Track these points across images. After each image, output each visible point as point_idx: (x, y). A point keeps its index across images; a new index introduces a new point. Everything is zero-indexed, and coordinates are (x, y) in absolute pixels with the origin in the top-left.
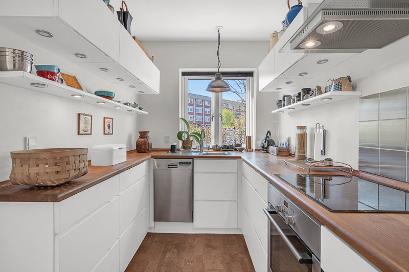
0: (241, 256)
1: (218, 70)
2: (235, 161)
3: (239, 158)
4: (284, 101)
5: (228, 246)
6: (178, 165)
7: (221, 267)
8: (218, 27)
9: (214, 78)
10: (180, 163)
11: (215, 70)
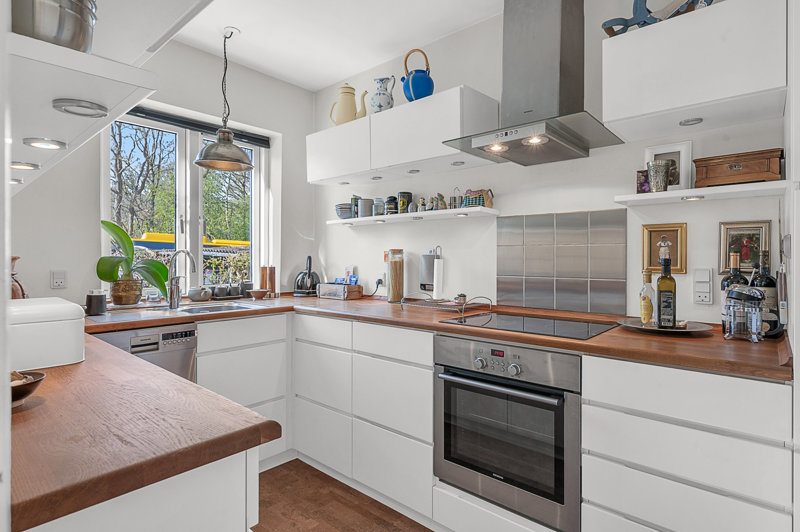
0: (325, 491)
1: (225, 122)
2: (284, 316)
3: (291, 309)
4: (357, 206)
5: (288, 487)
6: (161, 342)
7: (313, 523)
8: (233, 30)
9: (213, 139)
10: (166, 337)
11: (217, 121)
